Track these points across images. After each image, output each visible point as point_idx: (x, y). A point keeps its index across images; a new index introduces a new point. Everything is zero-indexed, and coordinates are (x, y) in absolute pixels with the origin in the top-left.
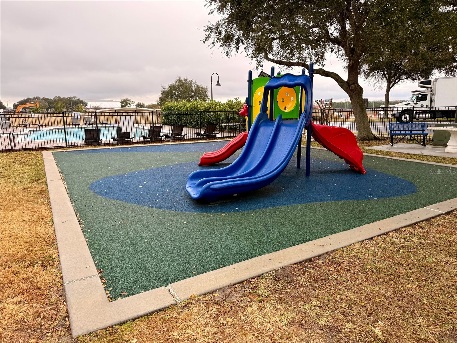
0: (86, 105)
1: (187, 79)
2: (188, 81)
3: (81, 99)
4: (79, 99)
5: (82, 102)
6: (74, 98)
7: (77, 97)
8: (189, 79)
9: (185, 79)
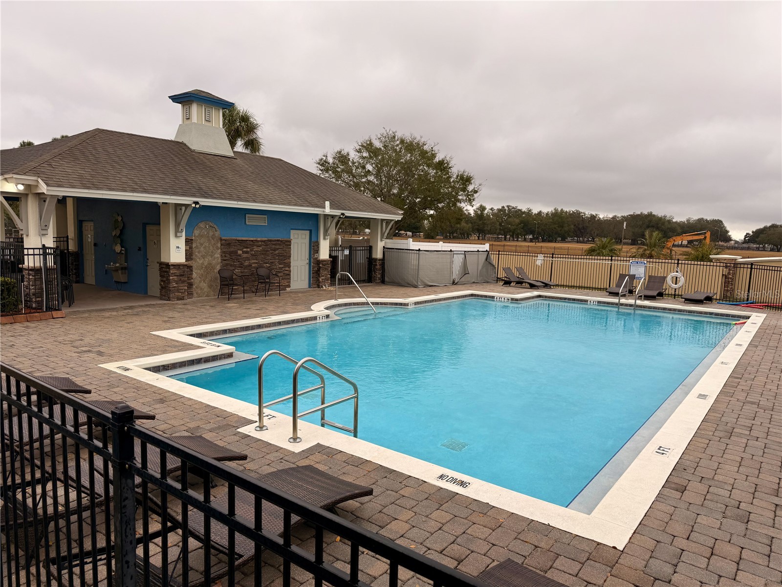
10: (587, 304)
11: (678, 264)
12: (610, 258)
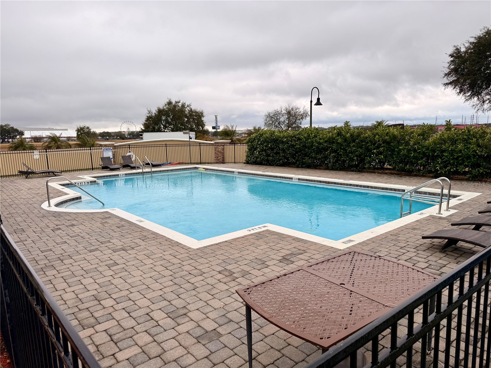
0: (22, 134)
1: (179, 102)
2: (180, 104)
3: (15, 128)
4: (12, 128)
5: (17, 130)
6: (5, 126)
7: (10, 125)
8: (181, 102)
9: (176, 102)
10: (119, 177)
11: (129, 147)
12: (89, 148)
